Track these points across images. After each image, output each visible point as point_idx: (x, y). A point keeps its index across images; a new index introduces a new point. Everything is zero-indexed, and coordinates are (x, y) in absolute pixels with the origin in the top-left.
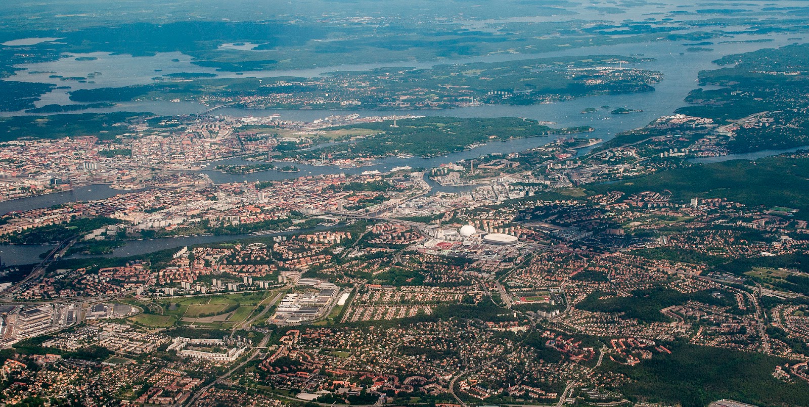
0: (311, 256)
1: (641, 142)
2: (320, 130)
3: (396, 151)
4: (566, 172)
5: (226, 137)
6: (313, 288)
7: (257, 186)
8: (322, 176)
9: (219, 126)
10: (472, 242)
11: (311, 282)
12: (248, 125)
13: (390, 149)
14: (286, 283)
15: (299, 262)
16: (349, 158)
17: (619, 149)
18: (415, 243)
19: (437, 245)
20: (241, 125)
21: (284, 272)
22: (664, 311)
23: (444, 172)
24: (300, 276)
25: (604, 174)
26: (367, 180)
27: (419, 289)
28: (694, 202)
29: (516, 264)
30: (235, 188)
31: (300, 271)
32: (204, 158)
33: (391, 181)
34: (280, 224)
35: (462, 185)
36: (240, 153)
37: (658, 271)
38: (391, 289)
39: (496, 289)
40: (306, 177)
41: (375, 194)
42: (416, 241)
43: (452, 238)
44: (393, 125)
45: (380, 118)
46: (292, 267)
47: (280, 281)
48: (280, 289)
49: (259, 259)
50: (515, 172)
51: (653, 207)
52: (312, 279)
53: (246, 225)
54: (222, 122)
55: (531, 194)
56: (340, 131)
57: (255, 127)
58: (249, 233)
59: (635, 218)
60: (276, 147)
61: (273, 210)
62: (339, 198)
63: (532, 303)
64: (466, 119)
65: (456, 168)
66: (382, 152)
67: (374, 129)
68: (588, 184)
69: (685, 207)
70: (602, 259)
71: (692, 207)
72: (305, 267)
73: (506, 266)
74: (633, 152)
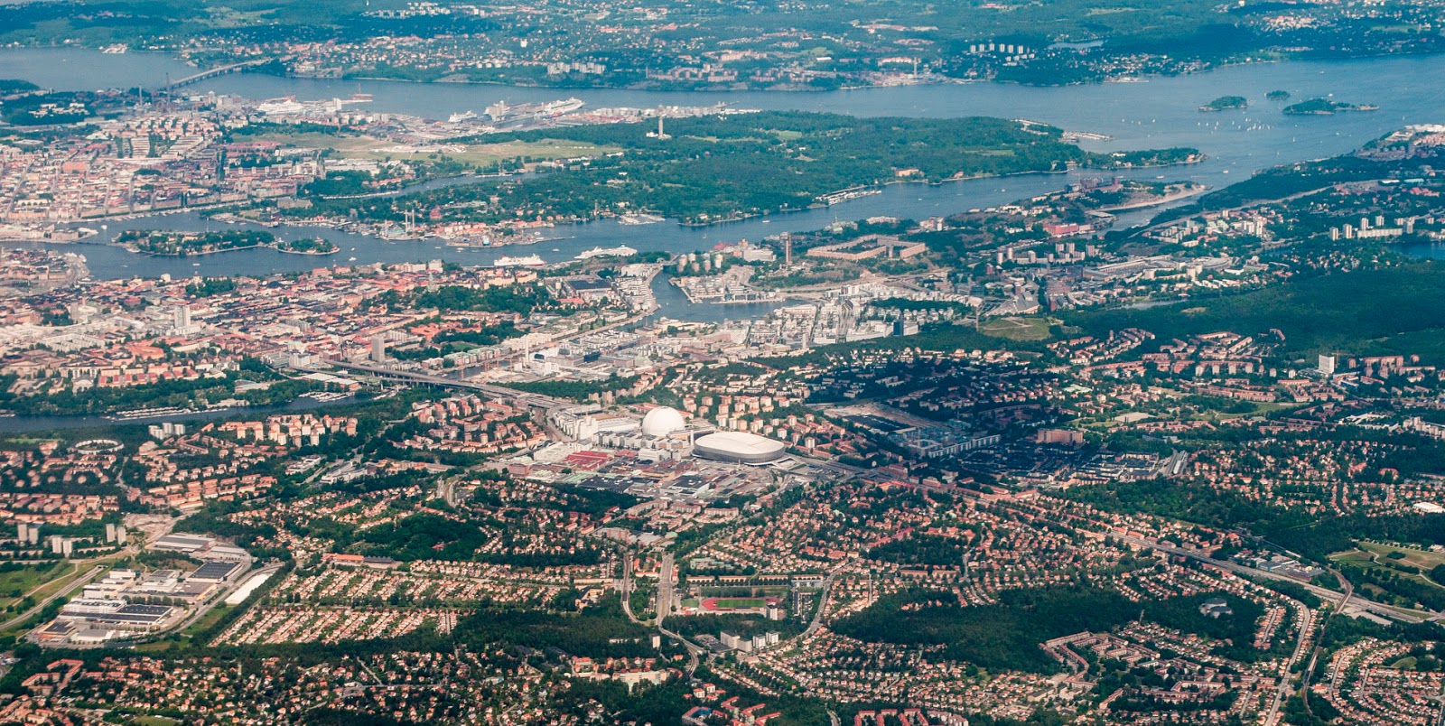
0: (220, 477)
1: (1301, 195)
2: (453, 141)
3: (622, 205)
4: (1041, 273)
5: (189, 155)
6: (186, 557)
7: (190, 290)
8: (378, 267)
9: (185, 126)
10: (662, 452)
11: (189, 543)
12: (267, 124)
13: (610, 198)
14: (125, 544)
15: (183, 493)
16: (481, 221)
17: (1225, 213)
18: (514, 450)
19: (569, 458)
20: (245, 123)
21: (133, 516)
22: (1052, 644)
23: (713, 264)
24: (169, 528)
25: (1142, 282)
26: (490, 282)
27: (456, 571)
28: (1327, 364)
29: (746, 514)
30: (130, 293)
31: (176, 513)
32: (101, 211)
33: (558, 286)
34: (199, 393)
35: (745, 301)
36: (204, 201)
37: (1108, 542)
38: (385, 567)
39: (653, 575)
40: (333, 270)
41: (492, 319)
42: (518, 445)
43: (617, 442)
44: (656, 131)
45: (636, 111)
46: (159, 502)
47: (110, 539)
48: (100, 558)
49: (82, 480)
50: (904, 270)
51: (1208, 375)
52: (195, 537)
53: (108, 390)
54: (206, 114)
55: (910, 330)
56: (505, 145)
57: (283, 128)
58: (109, 414)
59: (1140, 404)
60: (308, 186)
61: (196, 356)
62: (392, 326)
63: (720, 613)
64: (863, 122)
65: (752, 254)
66: (582, 207)
67: (598, 143)
68: (1084, 307)
69: (1297, 378)
70: (979, 508)
71: (1317, 378)
72: (190, 506)
73: (717, 516)
74: (1261, 224)
